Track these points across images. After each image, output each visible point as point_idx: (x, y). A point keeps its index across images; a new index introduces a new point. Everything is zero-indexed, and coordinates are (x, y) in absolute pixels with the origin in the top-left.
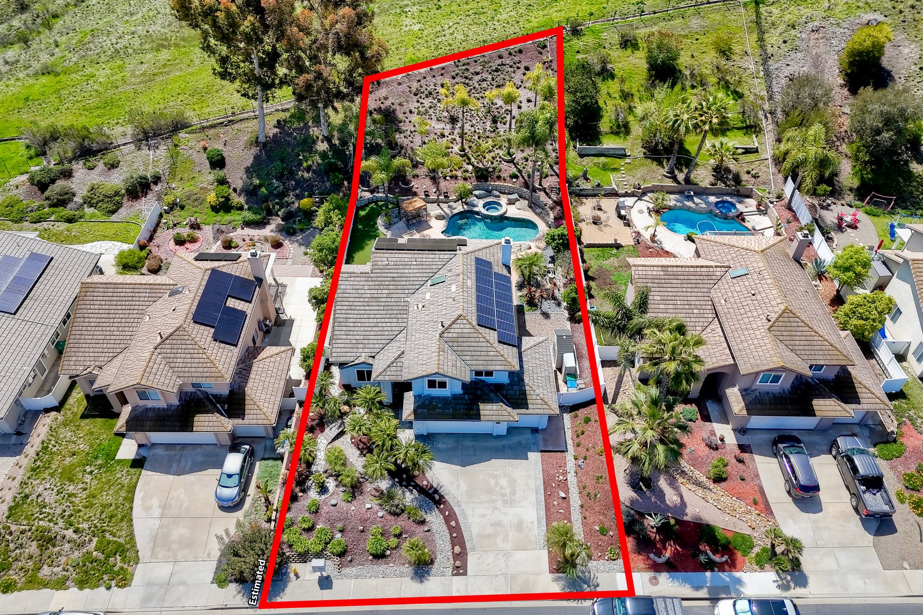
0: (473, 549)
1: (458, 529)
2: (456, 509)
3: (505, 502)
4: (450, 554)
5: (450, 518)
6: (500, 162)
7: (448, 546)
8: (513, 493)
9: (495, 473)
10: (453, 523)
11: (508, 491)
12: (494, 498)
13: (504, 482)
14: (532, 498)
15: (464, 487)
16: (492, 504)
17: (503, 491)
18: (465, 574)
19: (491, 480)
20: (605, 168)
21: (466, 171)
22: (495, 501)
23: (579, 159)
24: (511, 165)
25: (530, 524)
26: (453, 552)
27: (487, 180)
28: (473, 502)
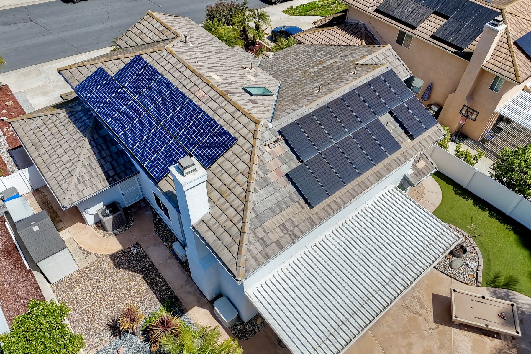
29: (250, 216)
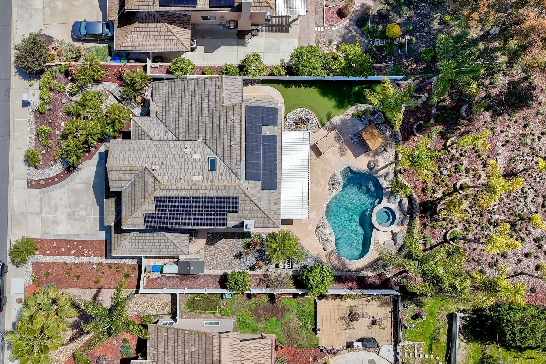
0: (43, 193)
1: (54, 183)
2: (65, 181)
3: (69, 214)
4: (40, 178)
5: (60, 178)
6: (446, 228)
7: (44, 177)
8: (75, 219)
9: (89, 208)
10: (56, 179)
11: (77, 216)
12: (72, 207)
13: (83, 213)
14: (72, 232)
15: (78, 187)
16: (68, 206)
17: (76, 213)
18: (28, 187)
19: (83, 205)
20: (433, 339)
21: (434, 191)
22: (70, 207)
23: (445, 313)
24: (441, 239)
25: (56, 229)
26: (41, 180)
27: (421, 212)
28: (69, 193)
29: (266, 212)
